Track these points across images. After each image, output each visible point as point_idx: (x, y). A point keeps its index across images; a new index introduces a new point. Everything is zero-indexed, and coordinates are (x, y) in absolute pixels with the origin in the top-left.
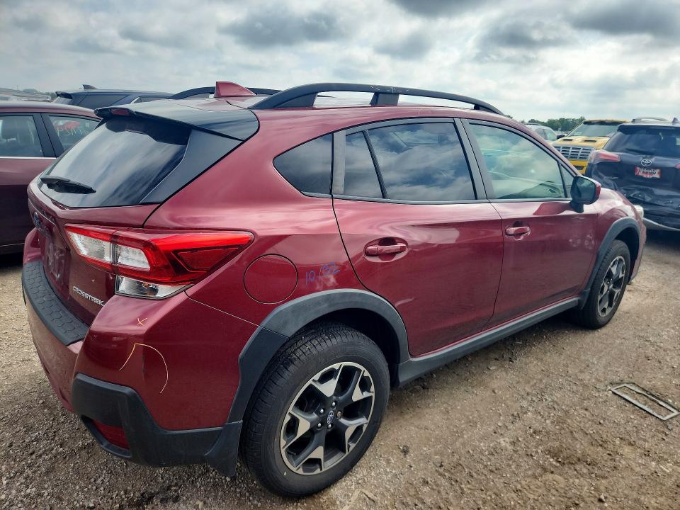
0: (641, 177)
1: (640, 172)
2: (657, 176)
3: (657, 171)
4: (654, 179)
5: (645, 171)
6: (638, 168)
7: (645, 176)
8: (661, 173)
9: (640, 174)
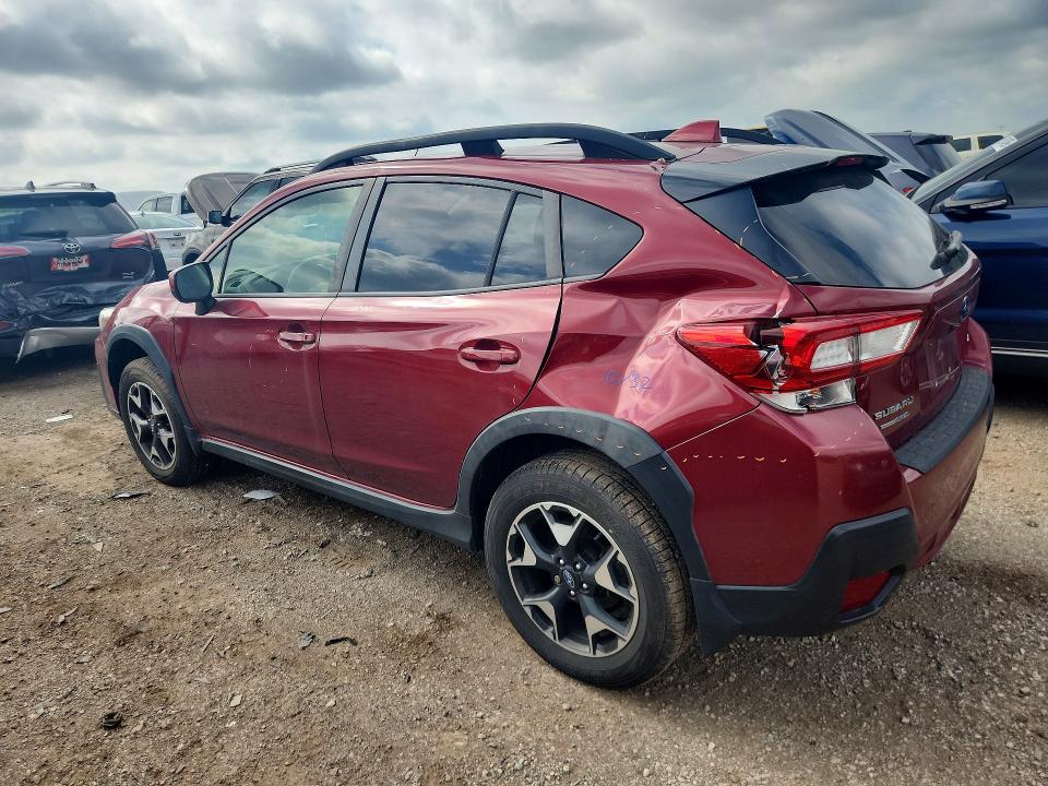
0: (62, 272)
1: (59, 265)
2: (85, 265)
3: (85, 258)
4: (81, 270)
5: (67, 261)
6: (55, 260)
7: (67, 269)
8: (90, 261)
9: (59, 268)
